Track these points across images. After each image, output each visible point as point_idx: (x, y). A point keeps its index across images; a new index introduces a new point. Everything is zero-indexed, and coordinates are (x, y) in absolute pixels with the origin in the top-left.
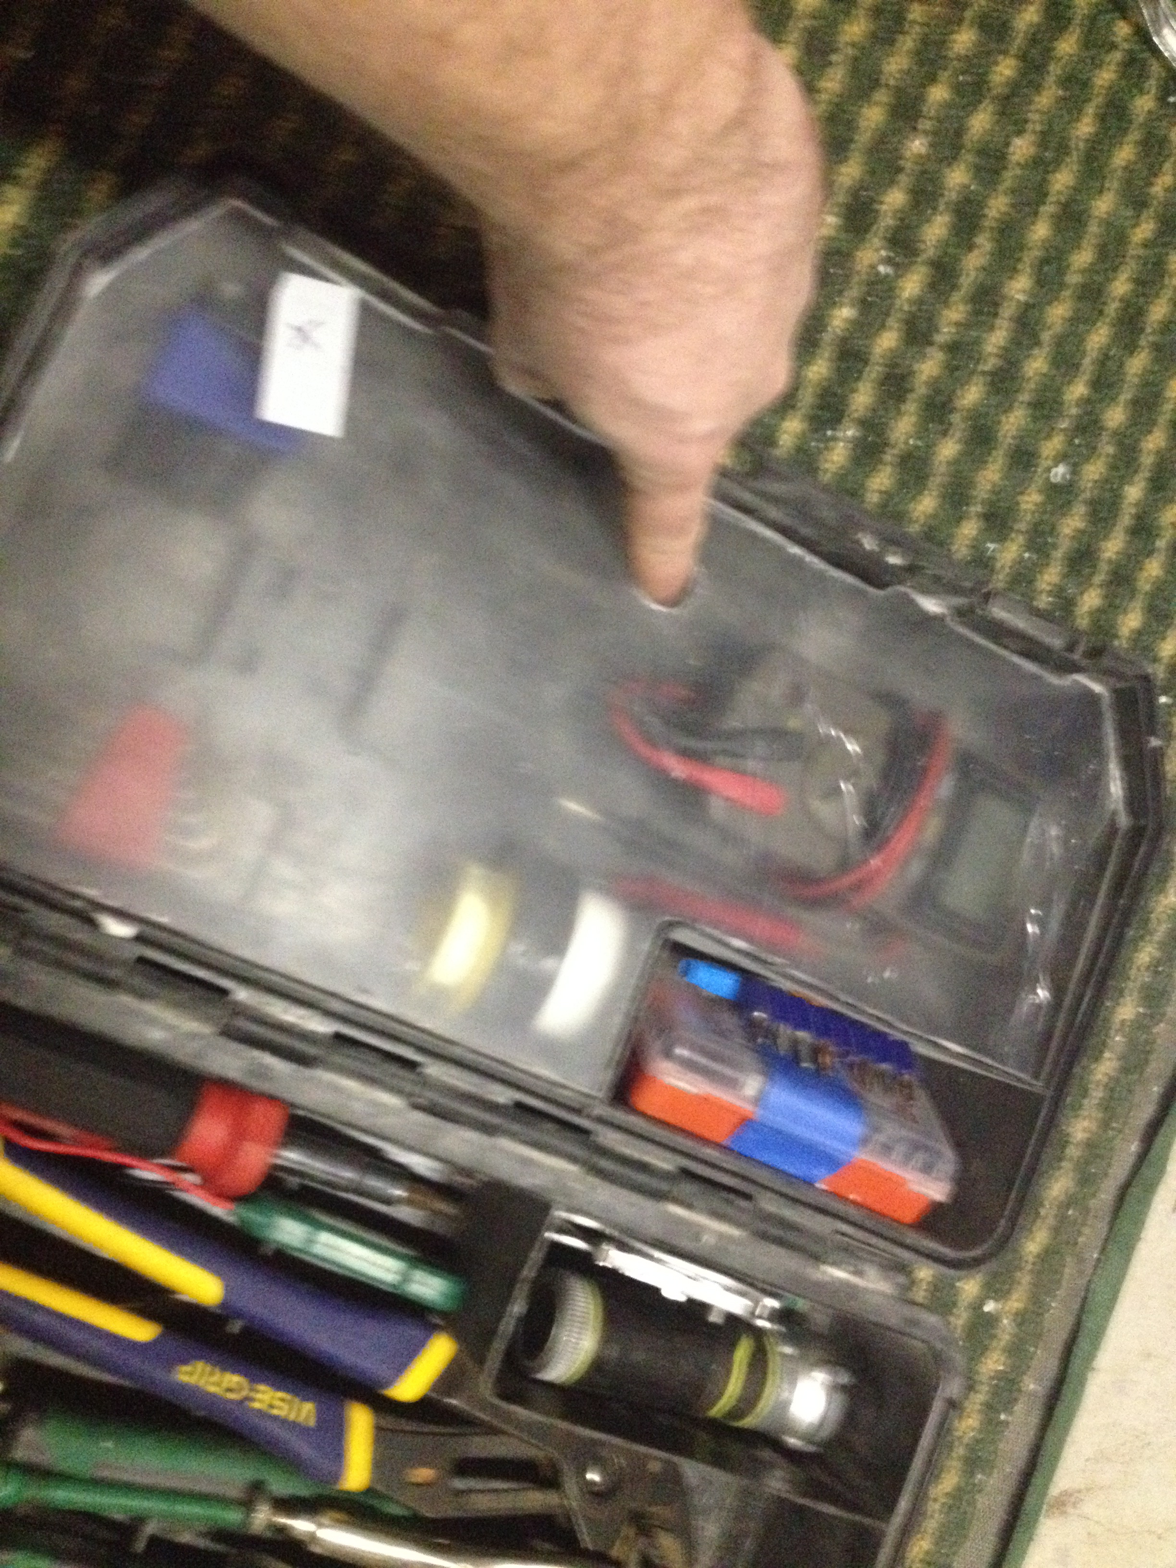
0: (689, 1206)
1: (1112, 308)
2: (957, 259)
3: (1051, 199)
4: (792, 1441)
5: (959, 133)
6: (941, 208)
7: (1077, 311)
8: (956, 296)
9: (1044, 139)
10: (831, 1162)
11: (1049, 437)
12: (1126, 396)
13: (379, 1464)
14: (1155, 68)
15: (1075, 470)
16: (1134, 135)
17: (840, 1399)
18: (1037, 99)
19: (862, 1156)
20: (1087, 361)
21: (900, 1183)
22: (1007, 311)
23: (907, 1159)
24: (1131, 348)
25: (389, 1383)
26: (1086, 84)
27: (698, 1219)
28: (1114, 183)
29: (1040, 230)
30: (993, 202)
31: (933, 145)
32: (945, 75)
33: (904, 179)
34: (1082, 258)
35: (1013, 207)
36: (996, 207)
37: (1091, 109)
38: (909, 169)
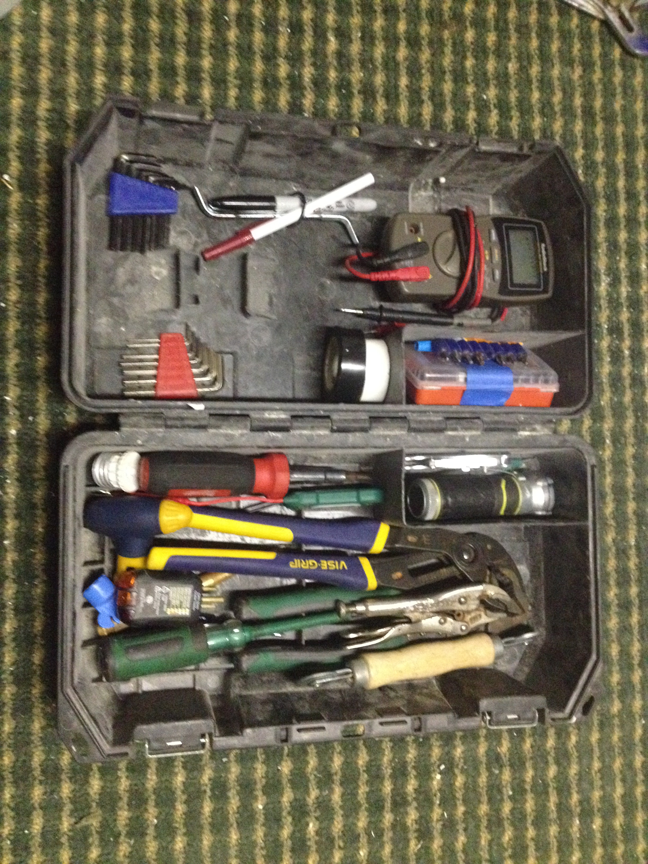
0: (455, 429)
4: (540, 513)
10: (506, 394)
13: (378, 576)
17: (552, 490)
19: (516, 386)
21: (537, 391)
23: (536, 381)
25: (371, 546)
27: (461, 433)
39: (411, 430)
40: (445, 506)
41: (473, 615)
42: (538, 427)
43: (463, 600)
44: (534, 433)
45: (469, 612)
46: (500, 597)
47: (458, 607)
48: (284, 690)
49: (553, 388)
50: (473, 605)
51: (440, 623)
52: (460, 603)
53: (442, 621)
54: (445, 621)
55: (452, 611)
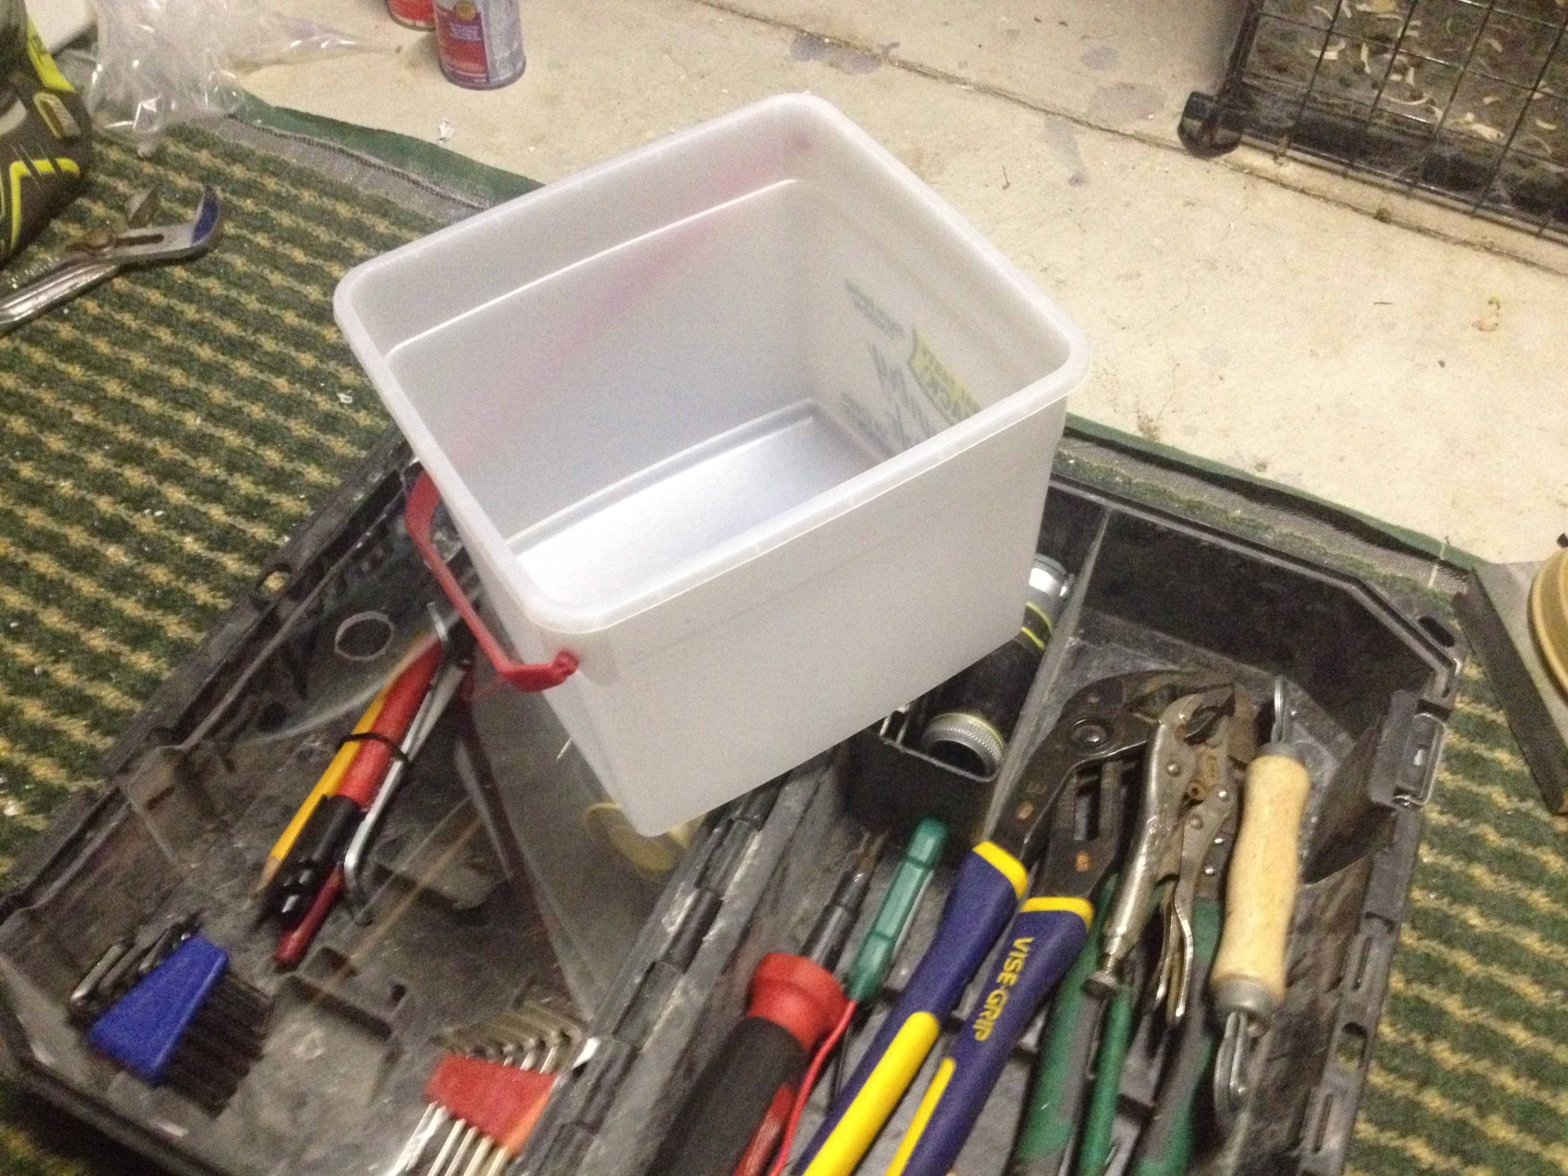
1: (221, 358)
2: (162, 463)
3: (127, 395)
5: (61, 456)
6: (119, 470)
7: (220, 382)
8: (192, 463)
9: (79, 400)
11: (316, 404)
12: (292, 352)
13: (1069, 891)
14: (38, 323)
15: (344, 388)
16: (89, 338)
18: (47, 401)
20: (260, 376)
22: (210, 429)
24: (254, 347)
26: (42, 369)
28: (123, 354)
29: (150, 404)
30: (122, 436)
31: (67, 476)
32: (13, 465)
33: (89, 497)
34: (177, 377)
35: (127, 422)
36: (125, 433)
37: (62, 366)
38: (83, 492)
41: (1205, 768)
43: (1171, 768)
45: (1197, 772)
47: (1181, 784)
50: (1188, 757)
52: (1177, 773)
53: (1195, 822)
54: (1197, 817)
55: (1186, 796)
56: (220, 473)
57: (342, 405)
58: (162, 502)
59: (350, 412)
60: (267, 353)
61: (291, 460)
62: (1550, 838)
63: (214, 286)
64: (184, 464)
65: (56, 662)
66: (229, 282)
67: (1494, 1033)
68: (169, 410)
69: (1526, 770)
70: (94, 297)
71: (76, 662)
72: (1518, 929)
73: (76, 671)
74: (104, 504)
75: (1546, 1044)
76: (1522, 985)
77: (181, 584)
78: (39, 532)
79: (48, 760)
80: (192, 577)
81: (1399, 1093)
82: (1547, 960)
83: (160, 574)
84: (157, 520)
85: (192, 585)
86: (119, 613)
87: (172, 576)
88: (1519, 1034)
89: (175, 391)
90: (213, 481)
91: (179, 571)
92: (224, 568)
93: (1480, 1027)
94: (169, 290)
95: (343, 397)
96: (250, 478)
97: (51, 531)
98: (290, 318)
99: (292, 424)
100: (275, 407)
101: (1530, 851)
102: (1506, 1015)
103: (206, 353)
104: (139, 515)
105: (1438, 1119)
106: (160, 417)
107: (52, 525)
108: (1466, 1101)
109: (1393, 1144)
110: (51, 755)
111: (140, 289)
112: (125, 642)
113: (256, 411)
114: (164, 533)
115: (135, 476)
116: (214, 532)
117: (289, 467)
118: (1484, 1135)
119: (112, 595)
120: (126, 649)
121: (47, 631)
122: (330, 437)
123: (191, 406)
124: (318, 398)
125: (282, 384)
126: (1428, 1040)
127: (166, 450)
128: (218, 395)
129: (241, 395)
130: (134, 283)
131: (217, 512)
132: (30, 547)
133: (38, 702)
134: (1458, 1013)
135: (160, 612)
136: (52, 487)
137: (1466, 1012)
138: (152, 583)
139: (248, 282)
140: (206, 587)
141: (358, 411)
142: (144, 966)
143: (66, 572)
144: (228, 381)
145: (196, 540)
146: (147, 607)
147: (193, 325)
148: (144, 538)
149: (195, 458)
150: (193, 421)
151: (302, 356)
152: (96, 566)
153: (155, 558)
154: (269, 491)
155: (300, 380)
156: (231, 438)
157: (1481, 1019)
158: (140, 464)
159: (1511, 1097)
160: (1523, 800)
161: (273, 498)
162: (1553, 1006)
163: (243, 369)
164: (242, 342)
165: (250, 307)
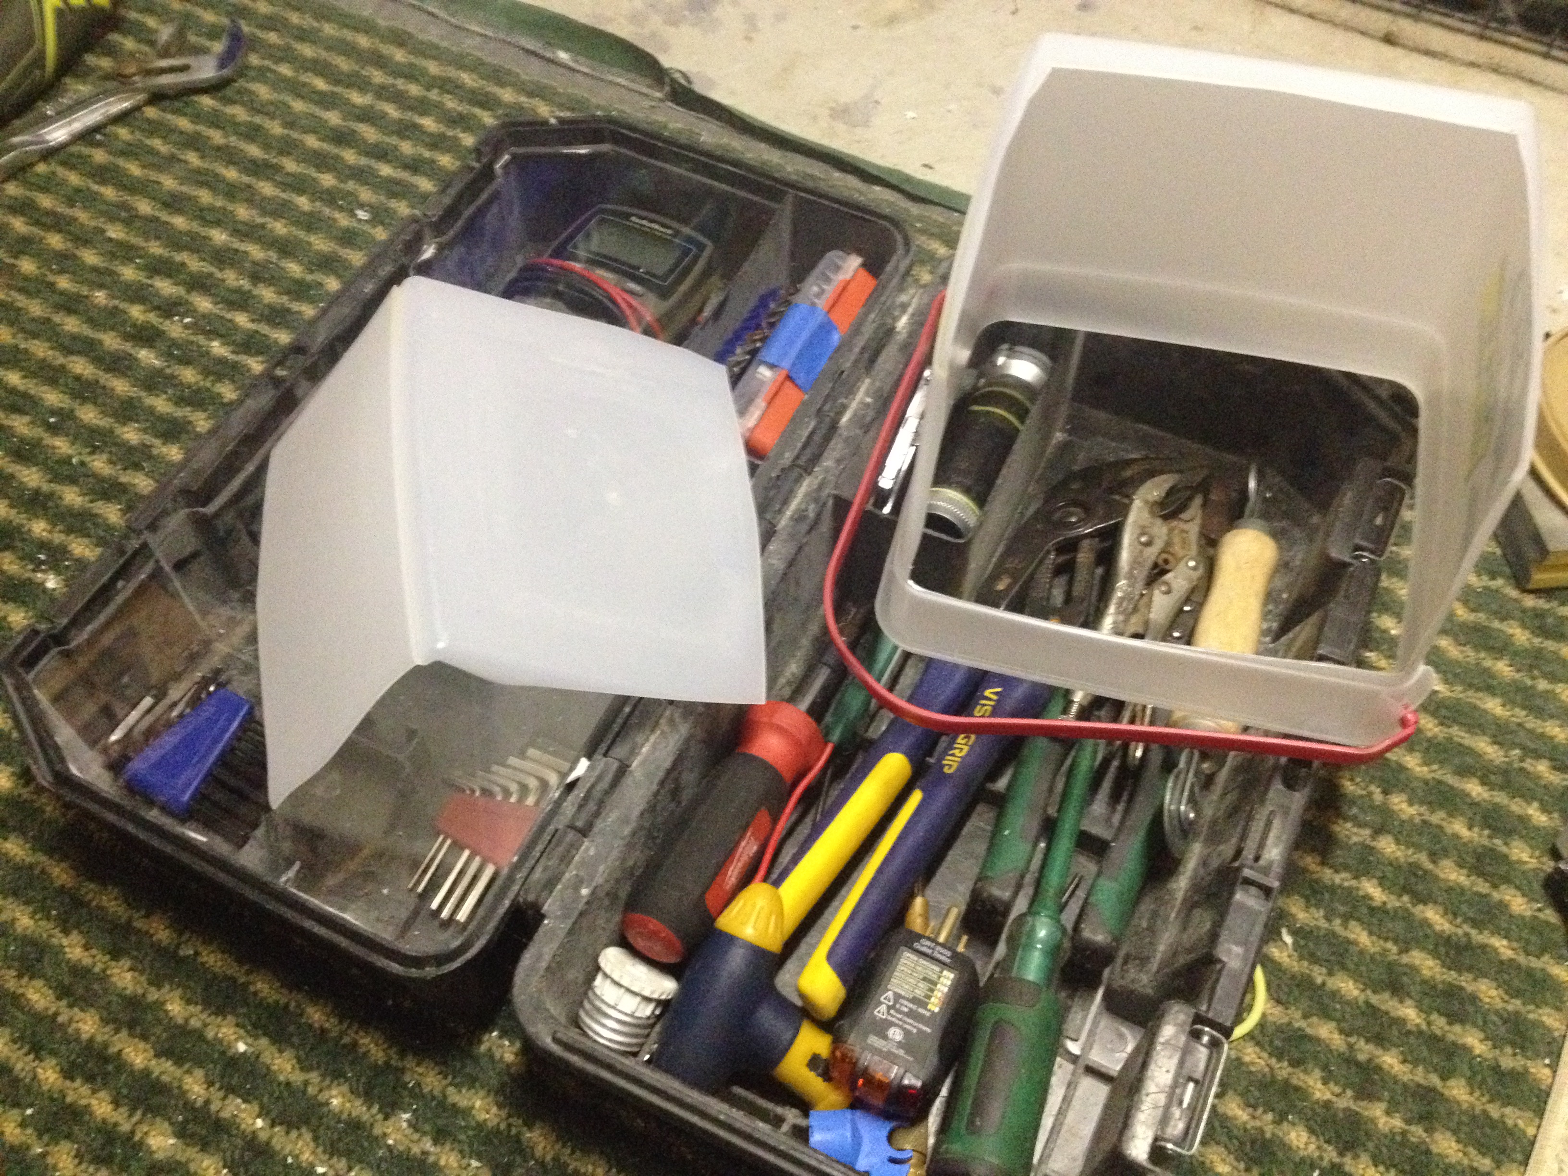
1: (246, 179)
2: (191, 275)
3: (157, 214)
5: (95, 269)
6: (149, 282)
7: (244, 201)
8: (219, 275)
9: (113, 219)
10: (826, 326)
11: (334, 221)
12: (313, 172)
14: (75, 149)
15: (362, 206)
16: (121, 162)
18: (81, 219)
20: (284, 195)
22: (237, 244)
23: (829, 280)
24: (278, 168)
26: (78, 190)
27: (854, 405)
28: (153, 175)
29: (179, 222)
30: (152, 250)
31: (101, 286)
32: (51, 278)
33: (123, 305)
34: (205, 197)
35: (158, 238)
36: (156, 249)
37: (95, 187)
38: (116, 302)
39: (808, 470)
40: (967, 491)
41: (1177, 540)
42: (903, 298)
43: (1143, 539)
44: (910, 310)
45: (1168, 544)
46: (1167, 486)
47: (1152, 553)
48: (1180, 895)
49: (854, 262)
50: (1160, 530)
51: (1168, 592)
52: (1148, 544)
53: (1163, 588)
54: (1166, 583)
55: (1156, 565)
56: (245, 283)
57: (360, 220)
58: (191, 311)
59: (366, 228)
60: (288, 174)
61: (312, 272)
62: (1518, 614)
63: (239, 113)
64: (211, 275)
65: (92, 453)
66: (253, 109)
67: (1452, 788)
68: (195, 226)
69: (1499, 551)
70: (124, 125)
71: (110, 452)
72: (1480, 695)
73: (111, 462)
74: (136, 312)
75: (1501, 798)
76: (1482, 745)
77: (208, 385)
78: (74, 337)
79: (86, 541)
80: (219, 377)
81: (1355, 839)
82: (1507, 723)
83: (189, 375)
84: (186, 327)
85: (218, 385)
86: (151, 410)
87: (200, 377)
88: (1475, 789)
89: (201, 210)
90: (238, 291)
91: (206, 372)
92: (249, 370)
93: (1440, 782)
94: (197, 118)
95: (362, 215)
96: (272, 289)
97: (86, 337)
98: (312, 142)
99: (312, 239)
100: (297, 223)
101: (1496, 624)
102: (1464, 772)
103: (231, 174)
104: (168, 322)
105: (1392, 863)
106: (188, 233)
107: (87, 331)
108: (1418, 847)
109: (1346, 884)
110: (88, 536)
111: (169, 116)
112: (156, 437)
113: (279, 228)
114: (193, 338)
115: (165, 287)
116: (238, 338)
117: (309, 278)
118: (1436, 878)
119: (143, 394)
120: (157, 442)
121: (84, 426)
122: (348, 251)
123: (218, 223)
124: (337, 215)
125: (303, 202)
126: (1385, 792)
127: (194, 264)
128: (243, 212)
129: (264, 212)
130: (164, 111)
131: (242, 319)
132: (68, 351)
133: (76, 489)
134: (1418, 769)
135: (189, 409)
136: (87, 297)
137: (1425, 769)
138: (181, 384)
139: (272, 109)
140: (231, 387)
141: (374, 227)
142: (175, 714)
143: (101, 373)
144: (251, 198)
145: (223, 344)
146: (177, 404)
147: (219, 148)
148: (174, 343)
149: (221, 270)
150: (219, 236)
151: (322, 176)
152: (129, 368)
153: (185, 361)
154: (291, 300)
155: (322, 200)
156: (256, 252)
157: (1438, 775)
158: (170, 276)
159: (1465, 844)
160: (1493, 578)
161: (295, 306)
162: (1510, 764)
163: (267, 189)
164: (267, 165)
165: (272, 132)
